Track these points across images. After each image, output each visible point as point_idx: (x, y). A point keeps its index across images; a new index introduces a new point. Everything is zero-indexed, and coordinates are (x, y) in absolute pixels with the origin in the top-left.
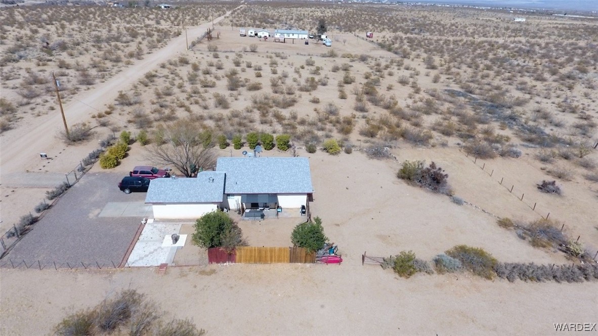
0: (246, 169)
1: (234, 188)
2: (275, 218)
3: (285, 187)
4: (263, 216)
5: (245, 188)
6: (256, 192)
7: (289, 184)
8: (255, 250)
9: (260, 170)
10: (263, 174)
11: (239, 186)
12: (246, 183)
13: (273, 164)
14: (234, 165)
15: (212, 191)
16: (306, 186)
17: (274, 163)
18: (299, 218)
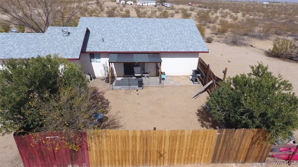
0: (117, 27)
1: (100, 46)
2: (158, 87)
3: (170, 45)
4: (141, 84)
5: (116, 46)
6: (130, 50)
7: (175, 42)
8: (134, 137)
9: (134, 29)
10: (139, 32)
11: (107, 44)
12: (117, 41)
13: (150, 24)
14: (101, 23)
15: (65, 46)
16: (197, 44)
17: (152, 23)
18: (191, 86)
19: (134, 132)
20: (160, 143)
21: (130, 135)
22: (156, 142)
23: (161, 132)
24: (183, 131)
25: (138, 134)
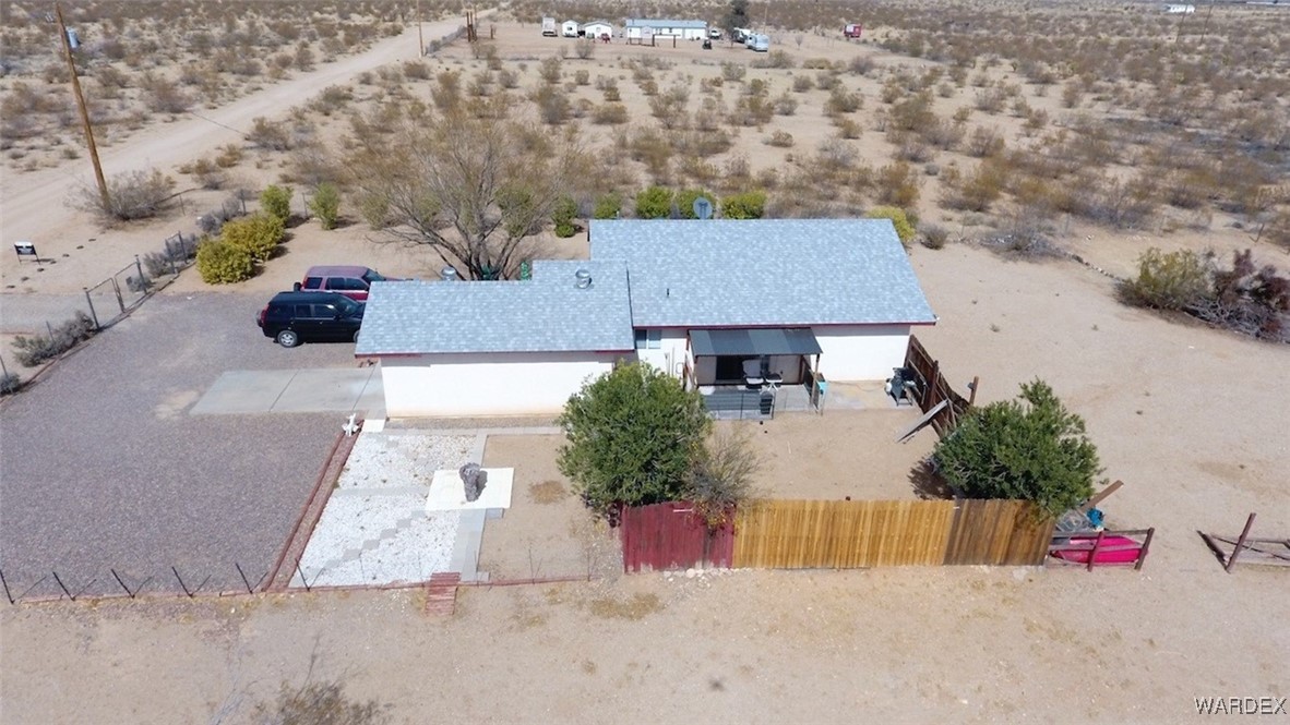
0: (692, 251)
1: (663, 309)
2: (810, 413)
3: (836, 305)
4: (766, 405)
5: (702, 310)
6: (740, 321)
7: (849, 296)
8: (814, 513)
9: (738, 255)
10: (752, 266)
11: (679, 304)
12: (700, 294)
13: (777, 237)
14: (648, 239)
15: (593, 316)
16: (906, 301)
17: (781, 235)
18: (891, 410)
19: (815, 503)
20: (856, 523)
21: (808, 509)
22: (849, 522)
23: (861, 503)
24: (895, 503)
25: (821, 508)
